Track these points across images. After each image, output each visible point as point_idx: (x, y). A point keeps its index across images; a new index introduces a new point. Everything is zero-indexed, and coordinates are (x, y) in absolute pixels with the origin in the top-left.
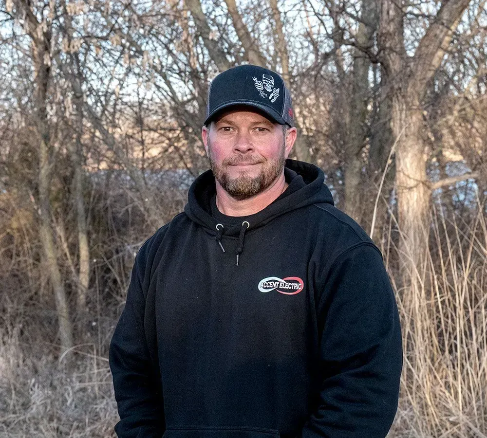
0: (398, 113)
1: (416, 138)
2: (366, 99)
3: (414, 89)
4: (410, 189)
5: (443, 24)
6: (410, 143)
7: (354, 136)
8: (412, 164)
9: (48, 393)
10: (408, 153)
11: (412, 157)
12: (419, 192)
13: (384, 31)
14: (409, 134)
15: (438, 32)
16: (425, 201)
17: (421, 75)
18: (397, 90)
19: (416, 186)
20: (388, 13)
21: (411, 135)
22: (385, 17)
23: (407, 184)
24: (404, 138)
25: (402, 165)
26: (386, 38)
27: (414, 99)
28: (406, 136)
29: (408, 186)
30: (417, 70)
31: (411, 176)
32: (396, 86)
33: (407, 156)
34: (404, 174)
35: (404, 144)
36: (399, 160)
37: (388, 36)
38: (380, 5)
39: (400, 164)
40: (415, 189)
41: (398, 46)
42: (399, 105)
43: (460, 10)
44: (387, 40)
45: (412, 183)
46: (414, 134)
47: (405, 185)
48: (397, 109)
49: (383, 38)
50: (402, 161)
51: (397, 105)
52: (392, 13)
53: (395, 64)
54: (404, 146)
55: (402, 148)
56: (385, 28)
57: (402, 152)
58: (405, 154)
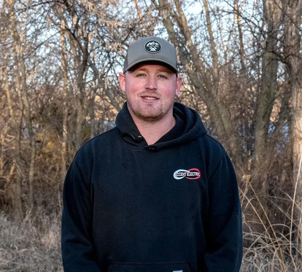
0: (296, 93)
10: (300, 117)
13: (289, 44)
20: (291, 34)
22: (290, 37)
24: (299, 109)
25: (297, 125)
26: (289, 48)
28: (300, 107)
34: (298, 130)
35: (299, 112)
36: (295, 121)
37: (291, 48)
39: (296, 124)
42: (296, 89)
47: (298, 136)
48: (295, 91)
50: (297, 123)
52: (293, 34)
54: (299, 114)
55: (297, 114)
56: (290, 43)
57: (297, 117)
58: (299, 118)
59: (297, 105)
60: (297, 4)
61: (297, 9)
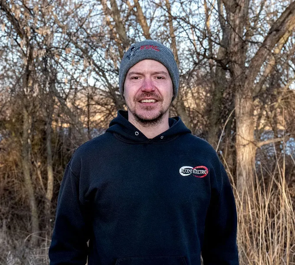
0: (239, 100)
1: (249, 116)
2: (222, 90)
3: (249, 86)
4: (244, 146)
5: (266, 48)
6: (245, 118)
7: (214, 112)
8: (246, 131)
9: (17, 260)
11: (246, 127)
12: (250, 148)
13: (232, 51)
14: (245, 113)
15: (264, 52)
16: (253, 154)
18: (238, 86)
19: (248, 144)
20: (234, 40)
22: (233, 42)
23: (243, 143)
24: (242, 115)
25: (240, 131)
27: (248, 91)
28: (243, 114)
29: (243, 144)
30: (250, 74)
31: (245, 138)
32: (238, 84)
33: (243, 126)
34: (241, 137)
35: (242, 119)
36: (239, 128)
37: (234, 54)
38: (230, 35)
40: (247, 146)
41: (240, 60)
43: (277, 40)
44: (233, 56)
45: (245, 142)
46: (247, 113)
47: (241, 143)
48: (238, 97)
49: (231, 55)
51: (238, 95)
52: (237, 40)
53: (238, 71)
55: (240, 121)
56: (232, 49)
57: (240, 124)
58: (242, 125)
59: (240, 112)
60: (240, 10)
61: (240, 15)
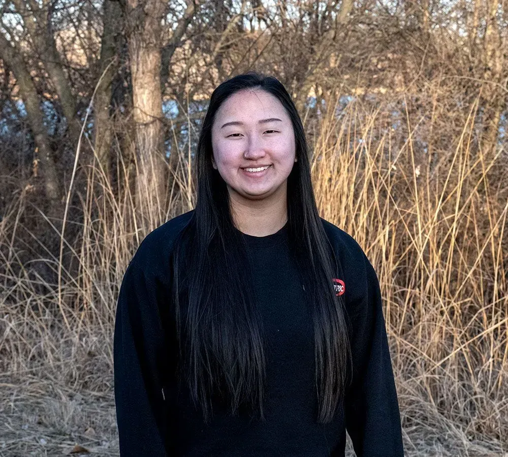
1: (153, 75)
3: (151, 27)
4: (146, 125)
6: (146, 80)
8: (148, 100)
10: (144, 90)
11: (149, 93)
12: (155, 129)
14: (146, 71)
17: (158, 14)
18: (134, 27)
19: (152, 122)
21: (148, 72)
23: (144, 121)
24: (141, 75)
25: (139, 102)
27: (151, 36)
28: (143, 73)
29: (145, 122)
31: (148, 113)
32: (134, 24)
33: (143, 93)
34: (141, 111)
35: (141, 81)
36: (137, 96)
40: (151, 125)
45: (148, 119)
46: (150, 71)
47: (142, 121)
48: (135, 46)
50: (139, 98)
51: (134, 42)
54: (141, 83)
55: (139, 84)
57: (139, 89)
58: (141, 91)
59: (138, 69)
